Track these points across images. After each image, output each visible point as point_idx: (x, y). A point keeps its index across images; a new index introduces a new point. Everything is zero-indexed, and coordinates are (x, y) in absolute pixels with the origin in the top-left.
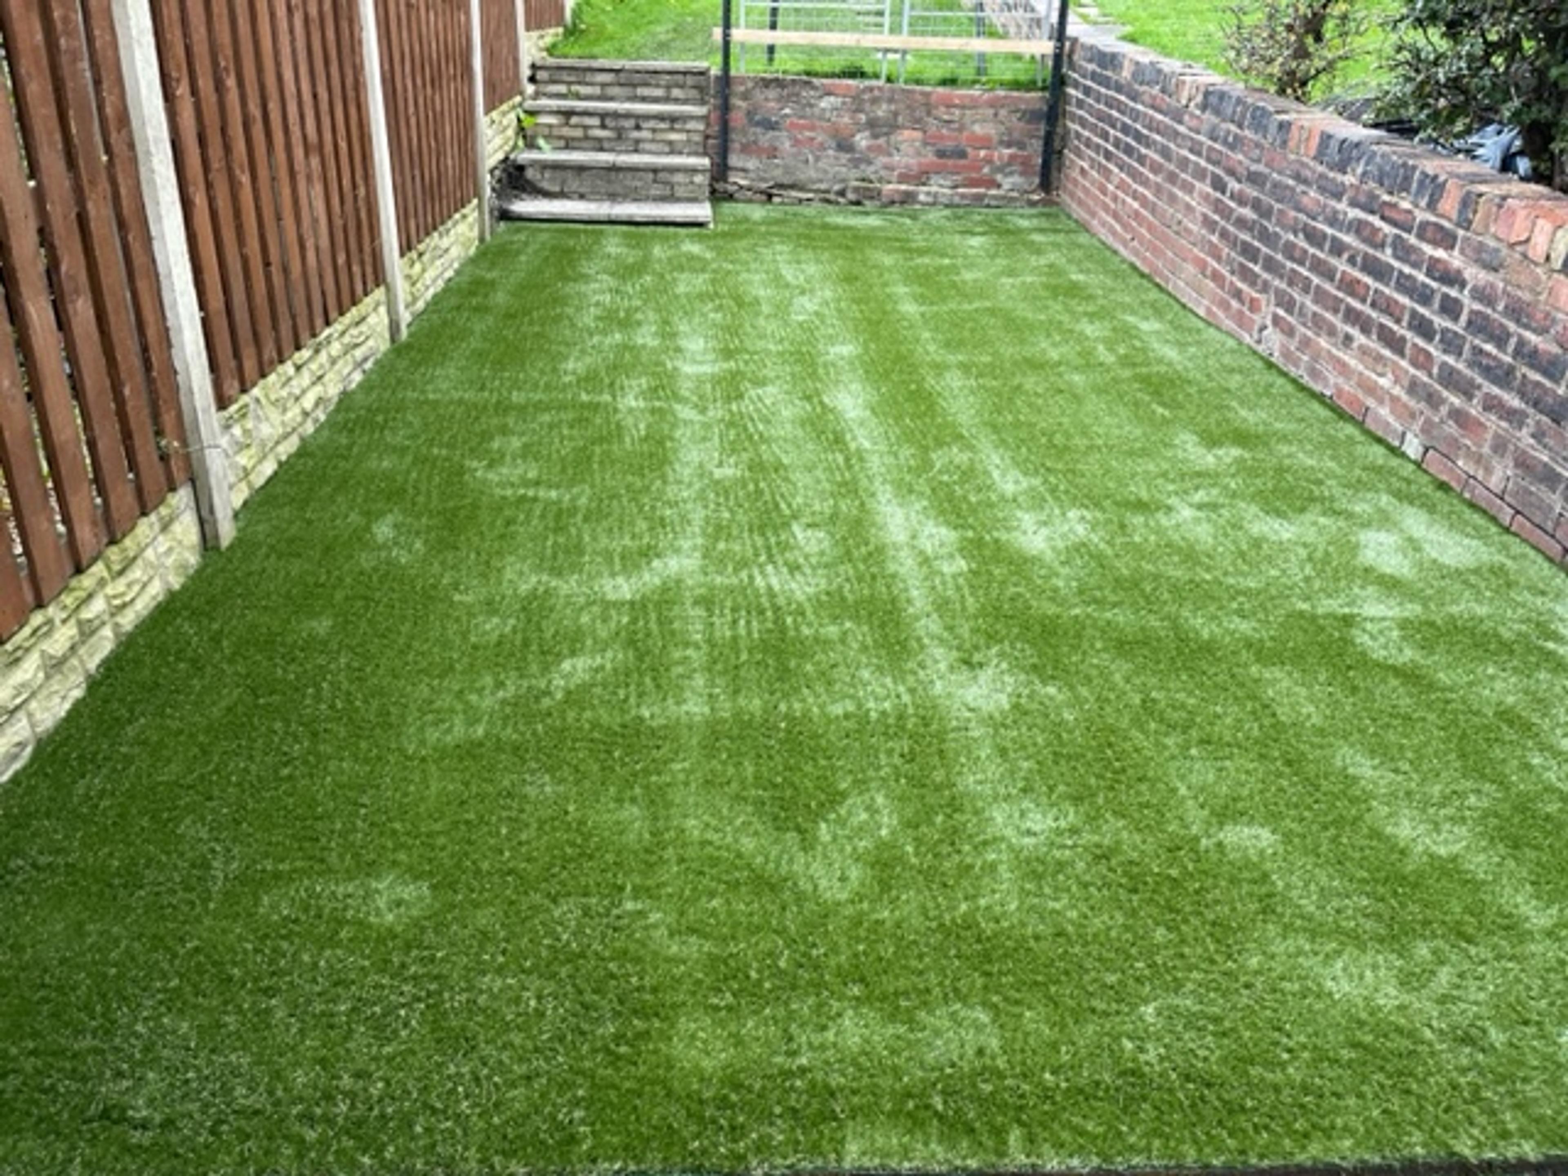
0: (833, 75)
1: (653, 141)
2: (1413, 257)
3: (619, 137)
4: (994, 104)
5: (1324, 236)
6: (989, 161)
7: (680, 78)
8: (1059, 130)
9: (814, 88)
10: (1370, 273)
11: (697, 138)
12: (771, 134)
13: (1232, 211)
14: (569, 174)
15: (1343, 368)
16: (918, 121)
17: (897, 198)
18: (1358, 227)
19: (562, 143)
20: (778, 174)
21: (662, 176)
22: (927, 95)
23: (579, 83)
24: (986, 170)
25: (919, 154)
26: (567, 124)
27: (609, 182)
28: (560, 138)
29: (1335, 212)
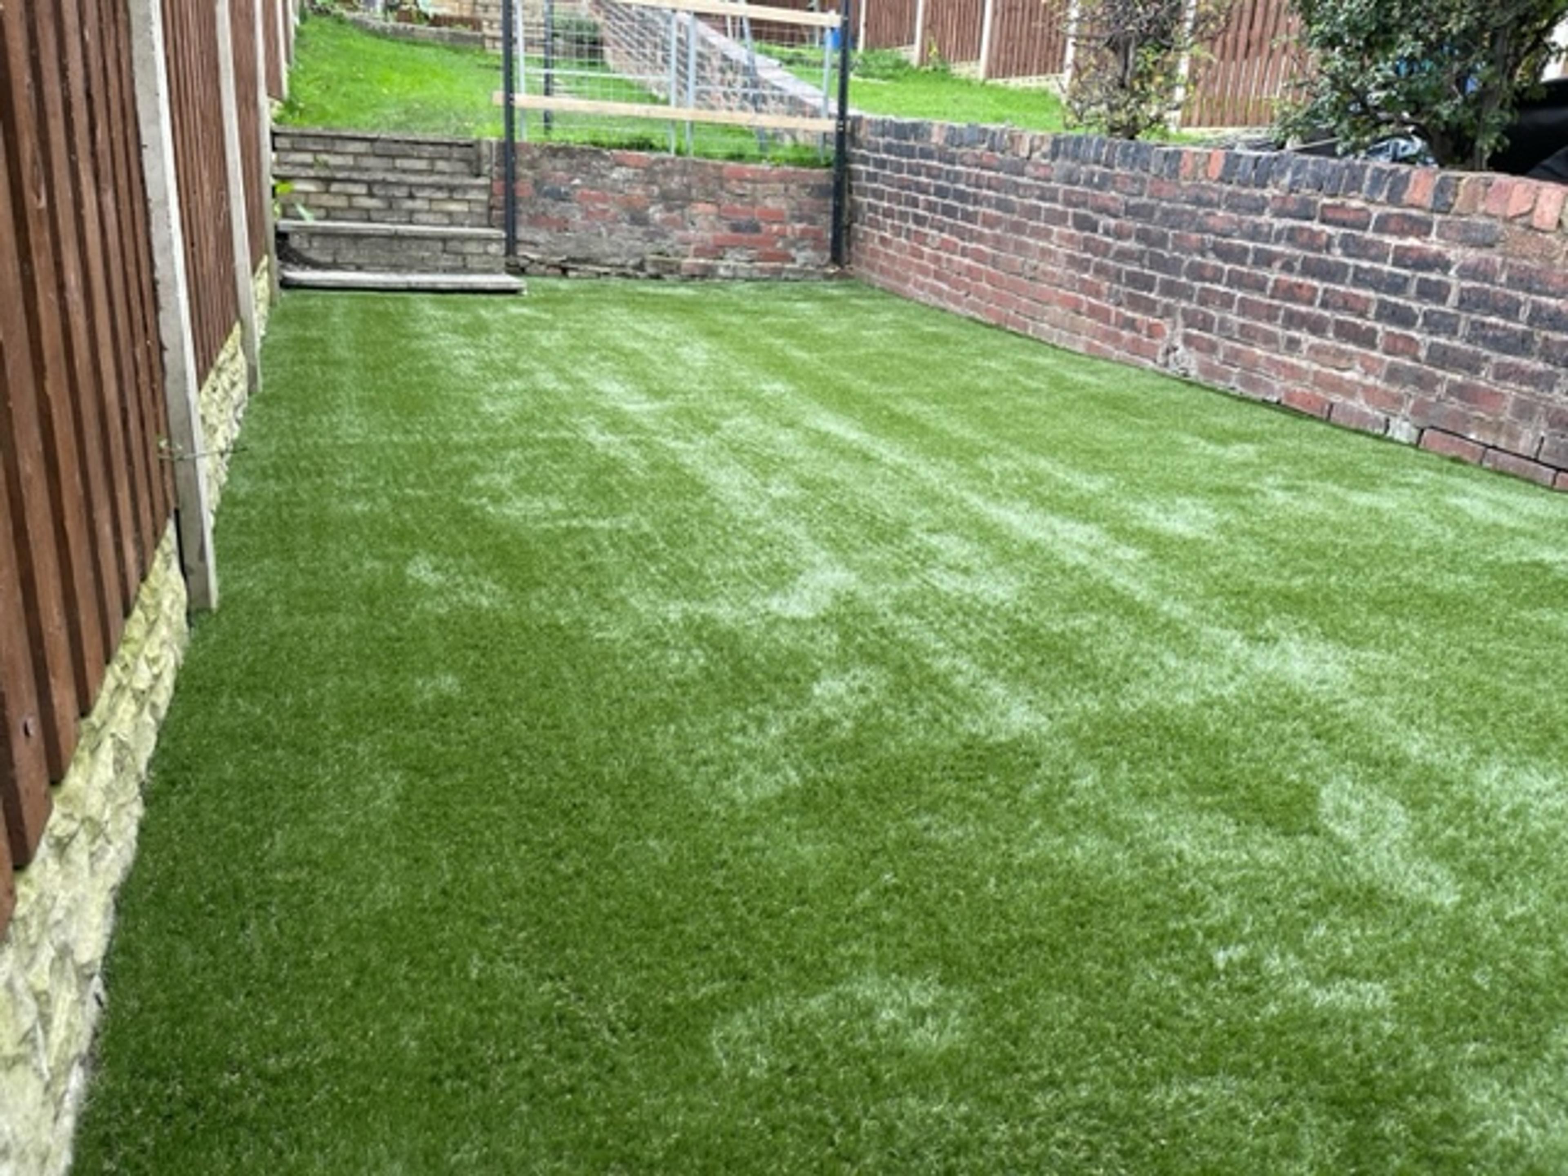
0: (620, 146)
1: (429, 211)
2: (1373, 252)
3: (390, 207)
4: (783, 179)
5: (1246, 250)
6: (782, 235)
7: (444, 149)
8: (847, 204)
9: (606, 158)
10: (1313, 276)
11: (479, 209)
12: (562, 204)
13: (1108, 246)
14: (343, 243)
15: (1294, 372)
16: (712, 194)
17: (697, 272)
18: (1292, 236)
19: (322, 213)
20: (570, 248)
21: (453, 245)
22: (719, 168)
23: (327, 152)
24: (780, 245)
25: (713, 227)
26: (327, 191)
27: (391, 251)
28: (320, 207)
29: (1256, 226)
